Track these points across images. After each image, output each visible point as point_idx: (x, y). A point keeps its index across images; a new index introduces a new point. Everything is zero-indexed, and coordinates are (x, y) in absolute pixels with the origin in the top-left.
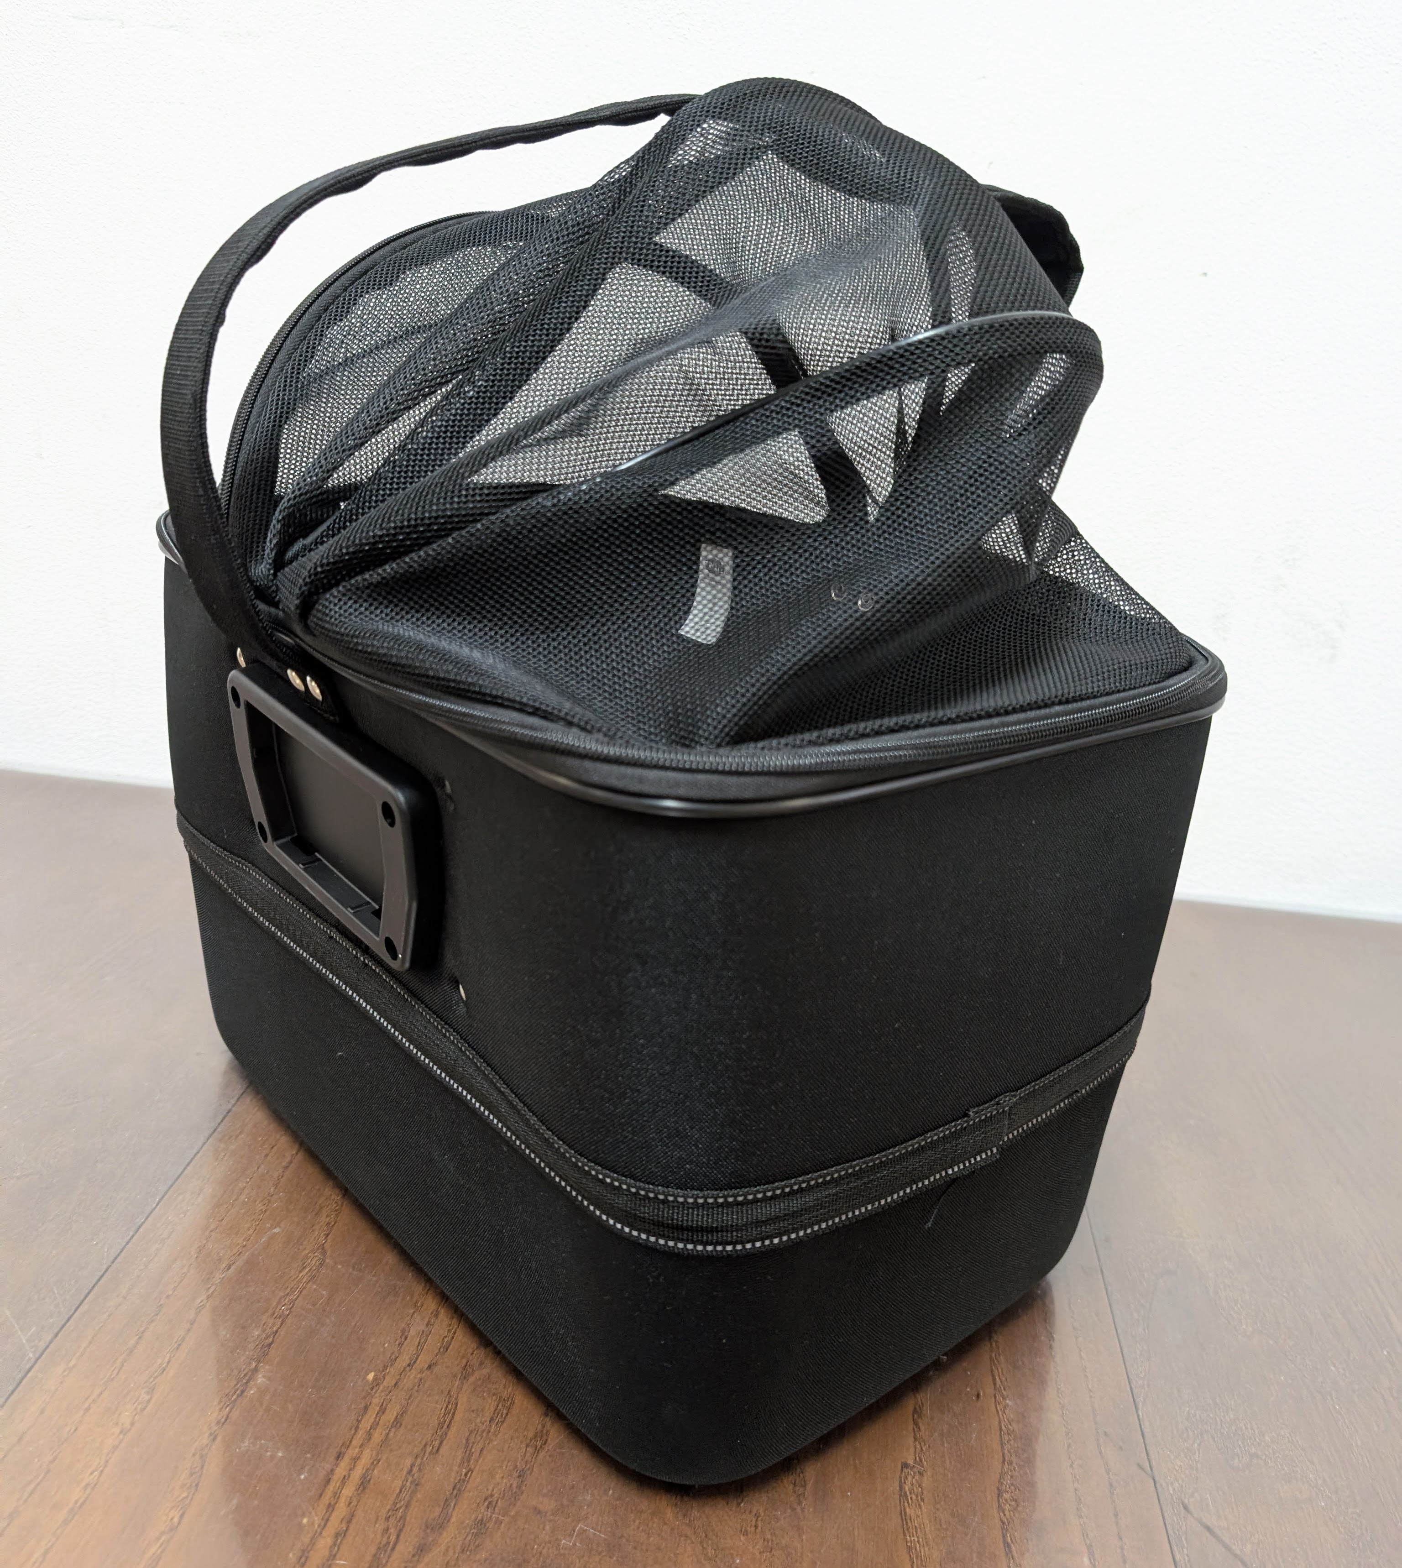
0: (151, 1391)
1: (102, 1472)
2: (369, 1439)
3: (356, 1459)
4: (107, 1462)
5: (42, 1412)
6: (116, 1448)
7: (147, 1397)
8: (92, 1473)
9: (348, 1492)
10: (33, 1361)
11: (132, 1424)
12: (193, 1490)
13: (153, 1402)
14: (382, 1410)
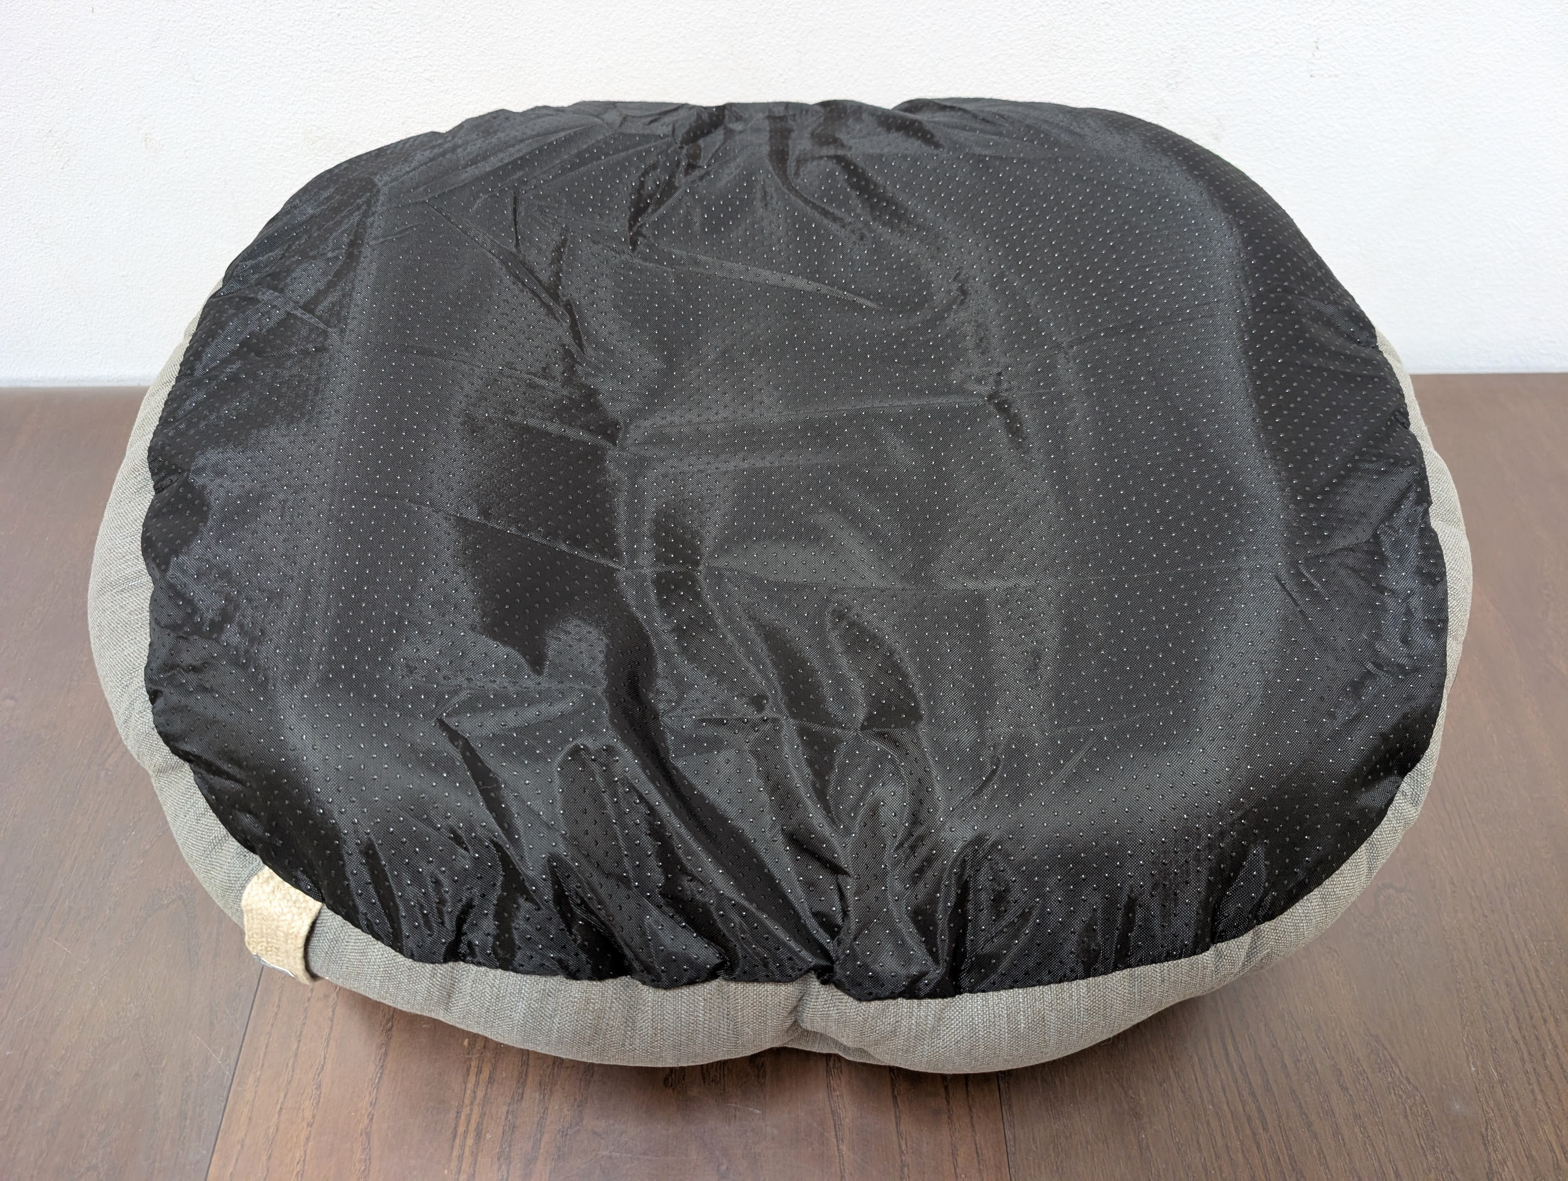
0: (319, 1087)
1: (304, 1160)
2: (475, 1098)
3: (469, 1117)
4: (305, 1152)
5: (250, 1119)
6: (308, 1139)
7: (318, 1092)
8: (298, 1163)
9: (470, 1141)
10: (231, 1077)
11: (314, 1117)
12: (368, 1162)
13: (322, 1095)
14: (479, 1072)
